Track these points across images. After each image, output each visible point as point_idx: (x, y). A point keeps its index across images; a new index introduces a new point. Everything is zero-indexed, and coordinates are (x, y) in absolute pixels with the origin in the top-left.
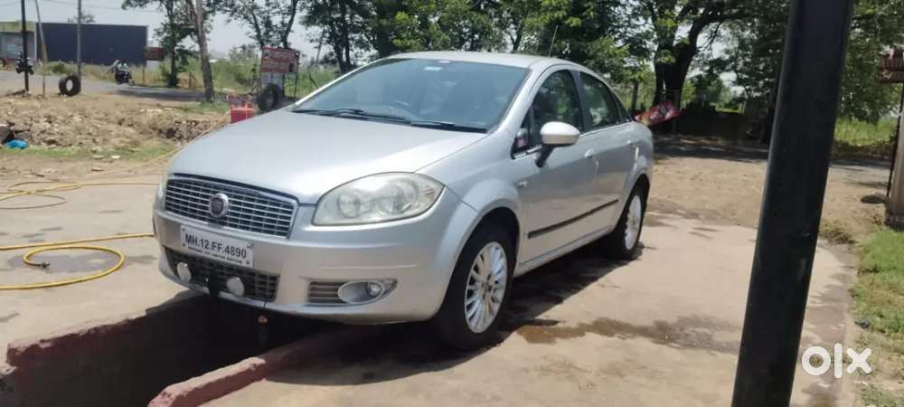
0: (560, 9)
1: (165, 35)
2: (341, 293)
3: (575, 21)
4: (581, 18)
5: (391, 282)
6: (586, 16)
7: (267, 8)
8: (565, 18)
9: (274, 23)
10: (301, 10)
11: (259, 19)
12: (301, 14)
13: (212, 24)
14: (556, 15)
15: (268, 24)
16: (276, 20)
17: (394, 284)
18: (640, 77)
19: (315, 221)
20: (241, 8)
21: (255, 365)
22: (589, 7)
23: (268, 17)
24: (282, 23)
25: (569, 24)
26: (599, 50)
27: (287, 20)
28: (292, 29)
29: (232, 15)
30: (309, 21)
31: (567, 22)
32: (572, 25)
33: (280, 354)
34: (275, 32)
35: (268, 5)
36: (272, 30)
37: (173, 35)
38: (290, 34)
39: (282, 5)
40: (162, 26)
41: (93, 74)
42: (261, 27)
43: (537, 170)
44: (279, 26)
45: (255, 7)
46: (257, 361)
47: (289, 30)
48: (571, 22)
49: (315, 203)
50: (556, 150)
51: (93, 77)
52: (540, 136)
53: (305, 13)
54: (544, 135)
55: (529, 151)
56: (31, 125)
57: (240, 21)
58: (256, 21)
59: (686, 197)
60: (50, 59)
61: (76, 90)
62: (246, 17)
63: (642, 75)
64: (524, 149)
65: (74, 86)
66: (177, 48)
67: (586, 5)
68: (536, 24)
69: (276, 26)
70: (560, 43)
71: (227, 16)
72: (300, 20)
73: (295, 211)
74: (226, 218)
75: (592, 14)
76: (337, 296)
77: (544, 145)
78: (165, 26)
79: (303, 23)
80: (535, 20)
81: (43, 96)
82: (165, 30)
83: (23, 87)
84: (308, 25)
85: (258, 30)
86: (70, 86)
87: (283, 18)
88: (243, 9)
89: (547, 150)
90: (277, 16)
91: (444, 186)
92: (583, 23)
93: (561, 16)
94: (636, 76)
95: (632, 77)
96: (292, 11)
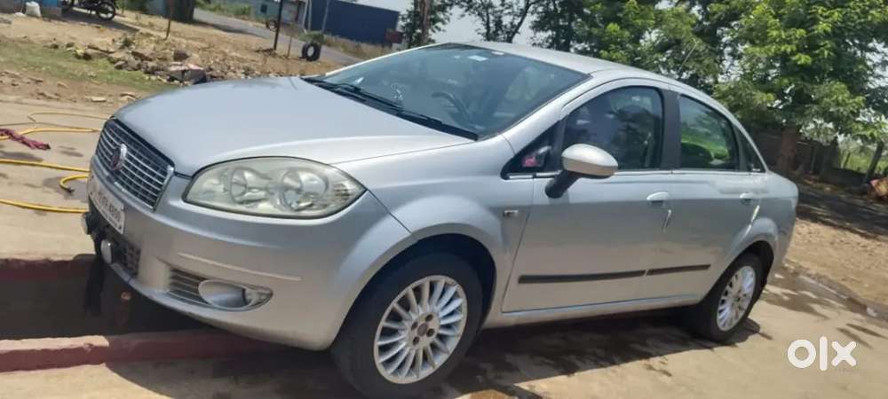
0: (789, 43)
1: (409, 21)
2: (203, 290)
3: (803, 59)
4: (813, 56)
5: (267, 292)
6: (819, 54)
7: (501, 8)
8: (793, 53)
9: (504, 23)
10: (532, 13)
11: (492, 18)
12: (531, 18)
13: (451, 17)
14: (783, 48)
15: (499, 24)
16: (506, 20)
17: (271, 295)
18: (872, 135)
19: (189, 197)
20: (477, 5)
21: (91, 345)
22: (826, 44)
23: (500, 17)
24: (511, 23)
25: (797, 60)
26: (827, 96)
27: (516, 22)
28: (519, 30)
29: (466, 11)
30: (538, 26)
31: (794, 58)
32: (799, 63)
33: (133, 341)
34: (503, 31)
35: (503, 5)
36: (501, 28)
37: (415, 23)
38: (517, 35)
39: (515, 7)
40: (407, 13)
41: (343, 46)
42: (491, 25)
43: (545, 200)
44: (509, 26)
45: (490, 5)
46: (100, 341)
47: (516, 31)
48: (800, 59)
49: (191, 175)
50: (581, 181)
51: (342, 50)
52: (561, 159)
53: (535, 18)
54: (567, 159)
55: (538, 174)
56: (226, 73)
57: (474, 17)
58: (488, 18)
59: (867, 285)
60: (313, 28)
61: (315, 57)
62: (479, 14)
63: (875, 134)
64: (532, 171)
65: (315, 53)
66: (415, 34)
67: (822, 44)
68: (758, 54)
69: (505, 26)
70: (781, 80)
71: (461, 11)
72: (530, 24)
73: (168, 178)
74: (119, 173)
75: (826, 53)
76: (197, 291)
77: (564, 171)
78: (410, 12)
79: (533, 28)
80: (758, 49)
81: (287, 57)
82: (409, 16)
83: (272, 46)
84: (537, 31)
85: (488, 28)
86: (311, 52)
87: (514, 19)
88: (479, 7)
89: (568, 178)
90: (508, 16)
91: (366, 190)
92: (813, 62)
93: (789, 50)
94: (868, 133)
95: (863, 133)
96: (523, 13)
